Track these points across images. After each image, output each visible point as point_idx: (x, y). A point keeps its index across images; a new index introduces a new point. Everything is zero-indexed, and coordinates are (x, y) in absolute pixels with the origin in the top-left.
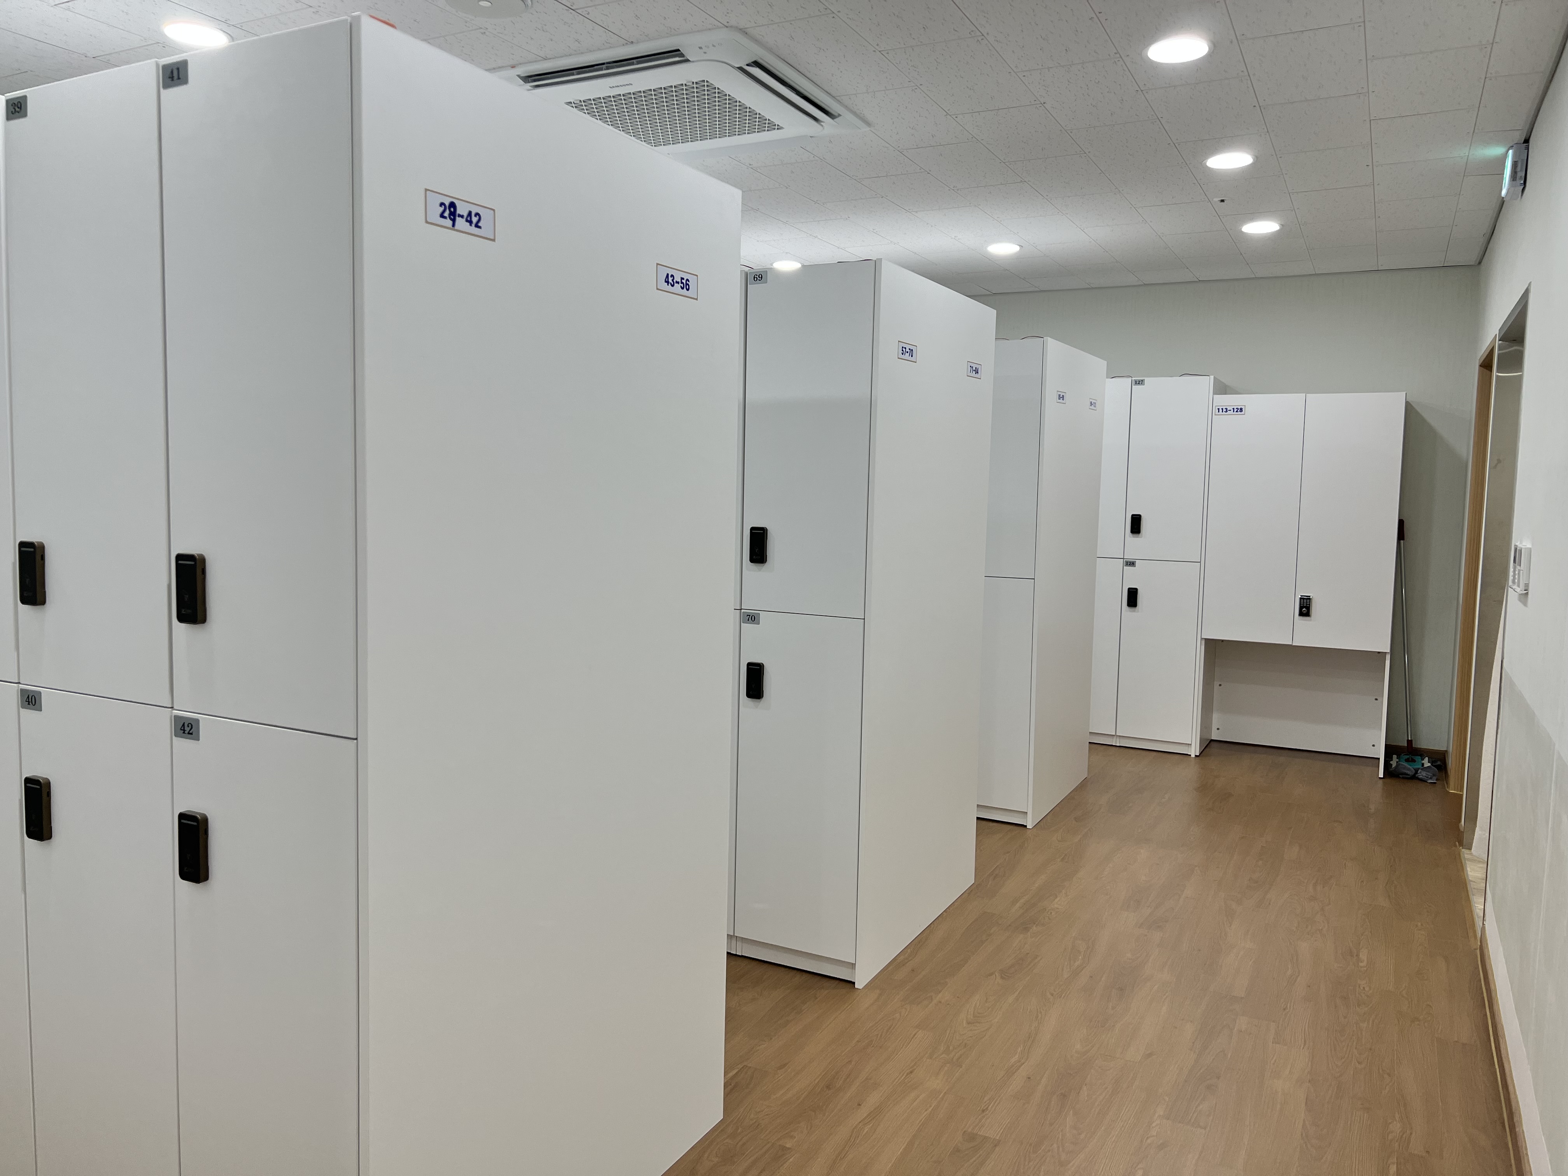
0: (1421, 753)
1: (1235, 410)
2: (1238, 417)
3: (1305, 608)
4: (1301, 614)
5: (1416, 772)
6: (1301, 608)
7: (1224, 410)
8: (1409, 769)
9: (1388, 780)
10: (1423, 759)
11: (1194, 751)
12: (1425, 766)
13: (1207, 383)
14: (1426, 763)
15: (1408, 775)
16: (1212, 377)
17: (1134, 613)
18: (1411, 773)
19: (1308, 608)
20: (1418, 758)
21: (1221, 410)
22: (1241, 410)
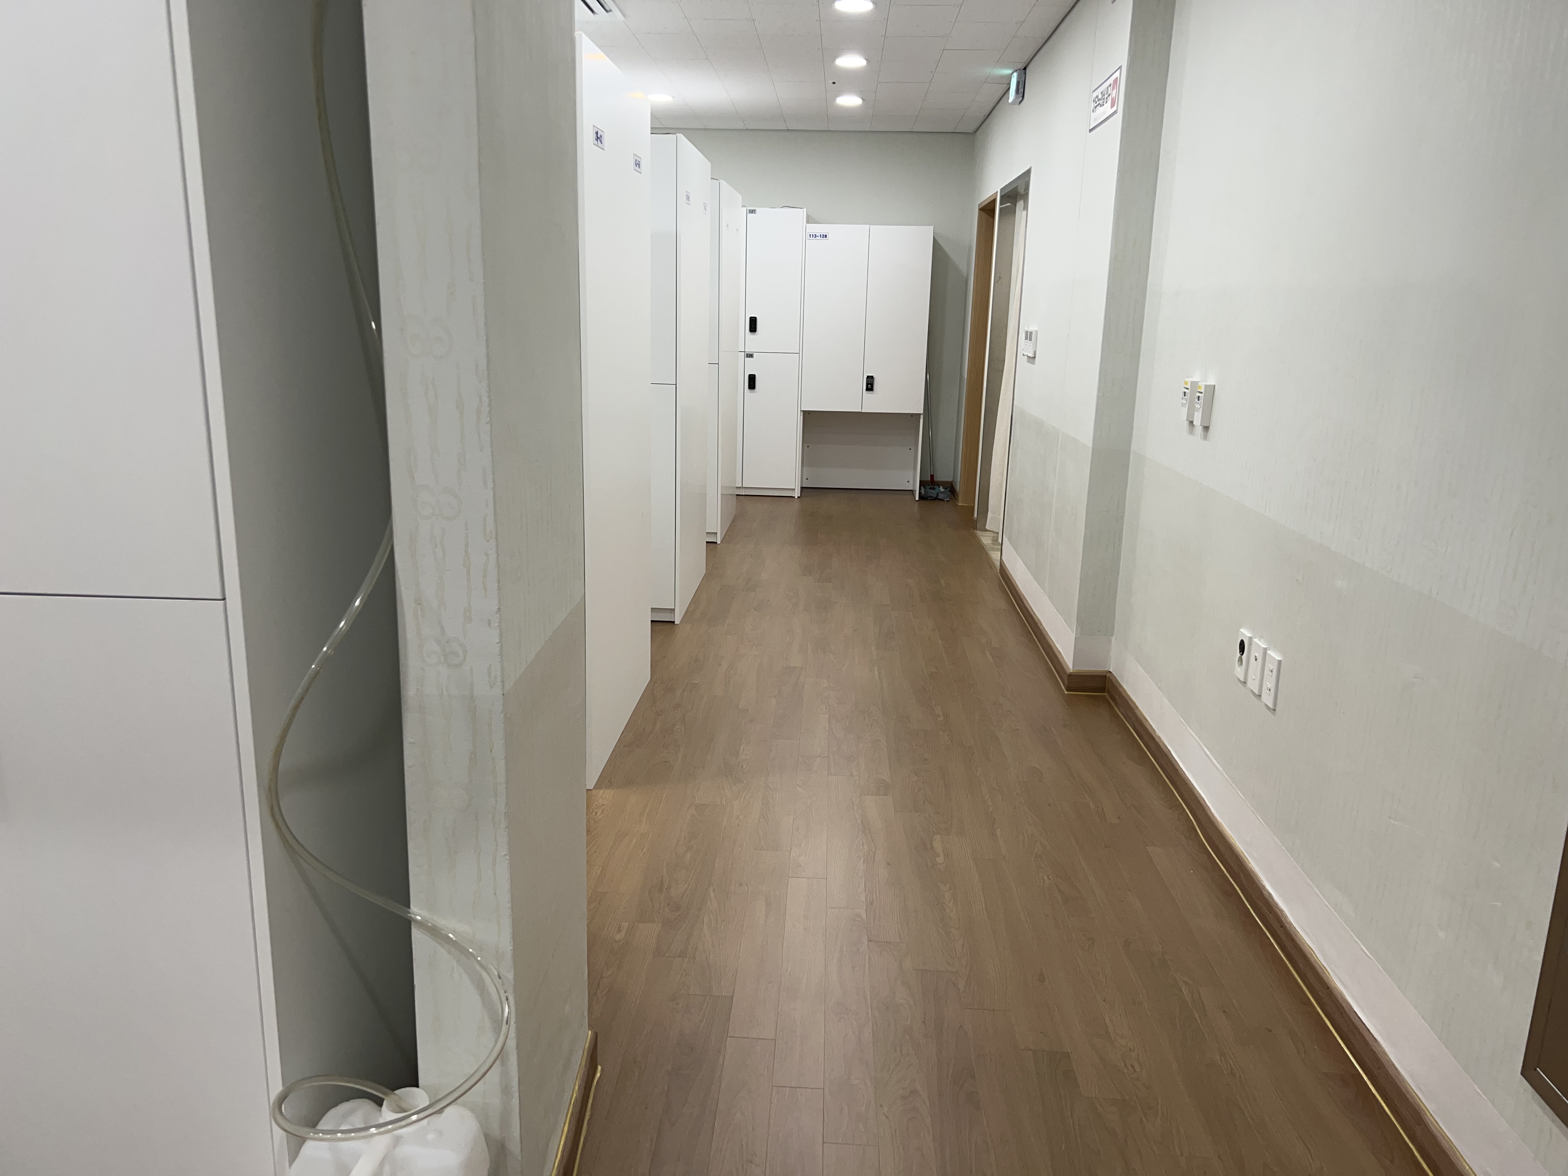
0: (939, 484)
1: (822, 236)
2: (824, 240)
3: (870, 385)
4: (867, 389)
5: (938, 495)
6: (867, 385)
7: (814, 236)
8: (933, 493)
9: (921, 502)
10: (939, 488)
11: (797, 494)
12: (941, 491)
13: (802, 214)
14: (942, 489)
15: (933, 497)
16: (805, 210)
17: (753, 394)
18: (935, 496)
19: (872, 385)
20: (936, 487)
21: (811, 236)
22: (826, 236)
